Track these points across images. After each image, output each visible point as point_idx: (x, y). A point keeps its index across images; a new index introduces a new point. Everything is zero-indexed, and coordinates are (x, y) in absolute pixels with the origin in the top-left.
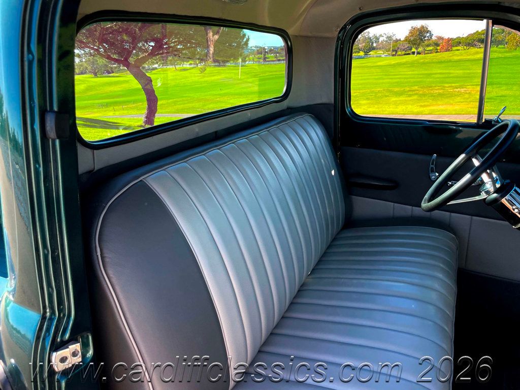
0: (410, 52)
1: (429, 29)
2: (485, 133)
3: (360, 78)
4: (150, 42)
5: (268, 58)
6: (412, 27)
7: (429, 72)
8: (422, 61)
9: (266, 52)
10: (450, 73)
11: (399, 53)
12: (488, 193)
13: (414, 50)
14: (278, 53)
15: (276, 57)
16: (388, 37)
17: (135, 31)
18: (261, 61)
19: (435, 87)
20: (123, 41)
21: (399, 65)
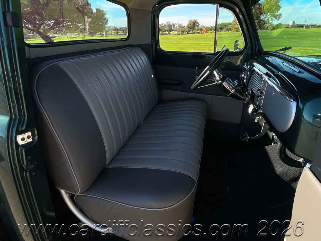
0: (189, 33)
1: (198, 22)
3: (166, 44)
4: (52, 20)
5: (119, 33)
6: (190, 20)
7: (199, 43)
8: (195, 37)
9: (118, 30)
10: (208, 43)
11: (184, 33)
13: (191, 32)
14: (124, 30)
15: (123, 32)
16: (179, 25)
17: (43, 13)
18: (115, 34)
19: (201, 50)
20: (35, 19)
21: (184, 39)
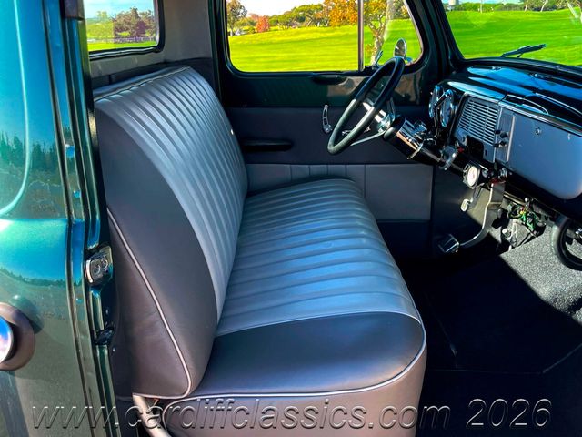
1: (243, 4)
2: (368, 79)
12: (385, 129)
